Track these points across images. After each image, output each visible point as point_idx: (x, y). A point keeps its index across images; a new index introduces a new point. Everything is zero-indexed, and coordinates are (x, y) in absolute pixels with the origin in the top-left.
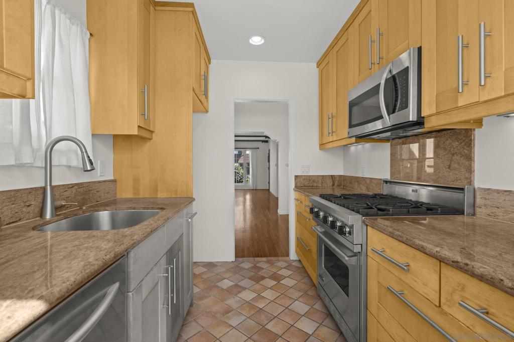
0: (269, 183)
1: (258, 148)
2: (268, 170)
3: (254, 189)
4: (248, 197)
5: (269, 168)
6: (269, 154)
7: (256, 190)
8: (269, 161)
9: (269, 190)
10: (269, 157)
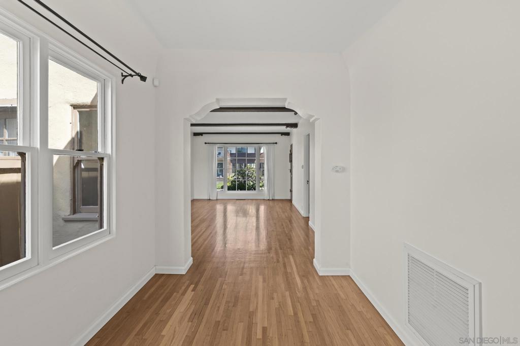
0: (291, 191)
1: (276, 143)
2: (290, 174)
3: (271, 199)
4: (262, 208)
5: (291, 171)
6: (291, 151)
7: (273, 200)
8: (291, 161)
9: (291, 201)
10: (291, 154)
